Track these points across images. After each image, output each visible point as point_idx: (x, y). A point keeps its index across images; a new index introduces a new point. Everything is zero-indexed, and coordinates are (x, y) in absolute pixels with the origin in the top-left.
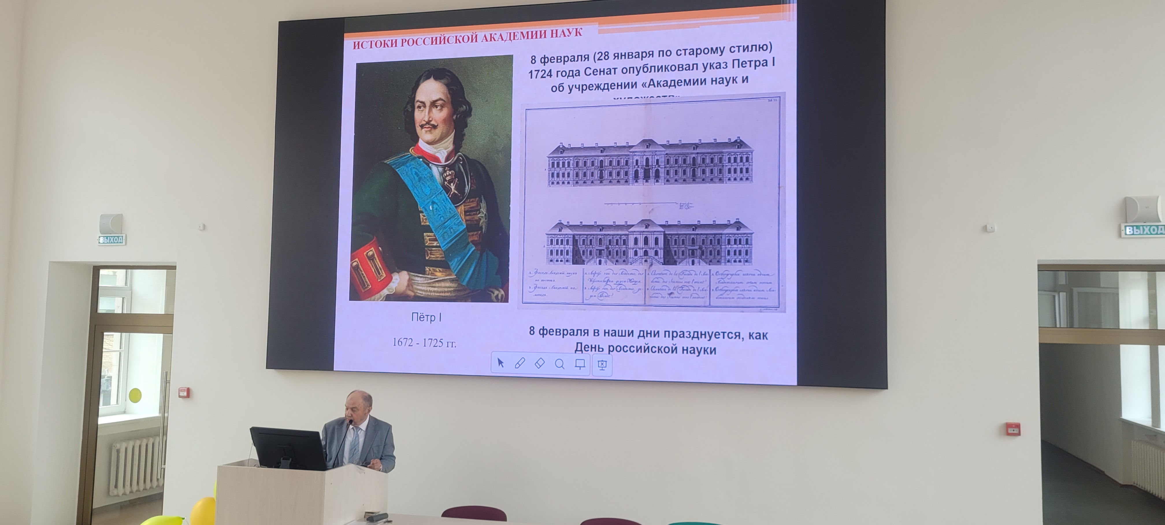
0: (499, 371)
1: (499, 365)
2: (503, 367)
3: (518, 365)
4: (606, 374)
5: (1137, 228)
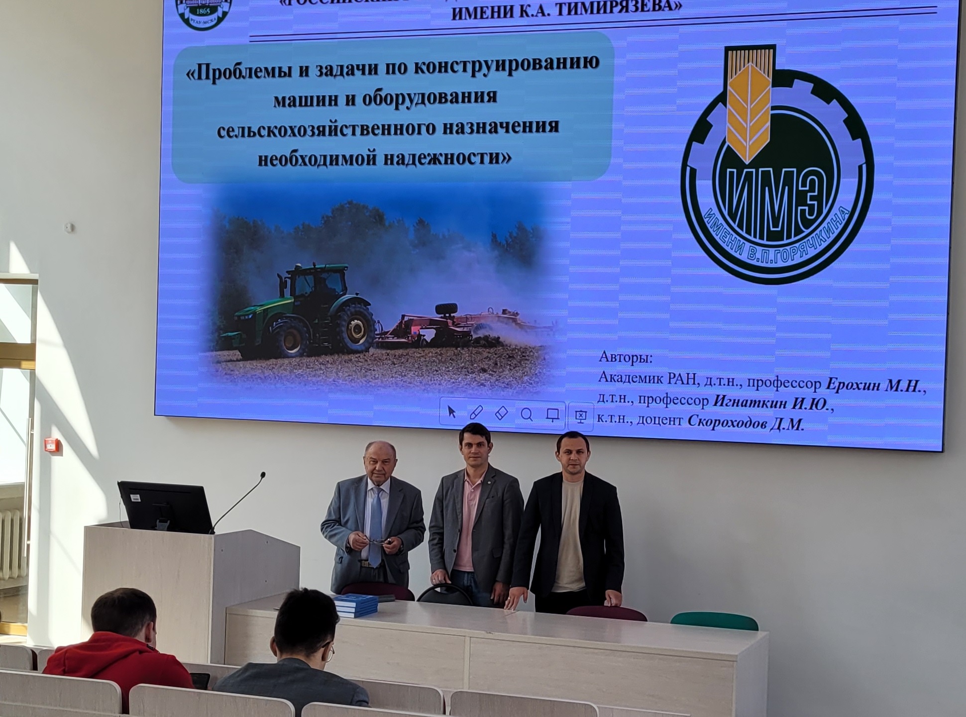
4: (585, 429)
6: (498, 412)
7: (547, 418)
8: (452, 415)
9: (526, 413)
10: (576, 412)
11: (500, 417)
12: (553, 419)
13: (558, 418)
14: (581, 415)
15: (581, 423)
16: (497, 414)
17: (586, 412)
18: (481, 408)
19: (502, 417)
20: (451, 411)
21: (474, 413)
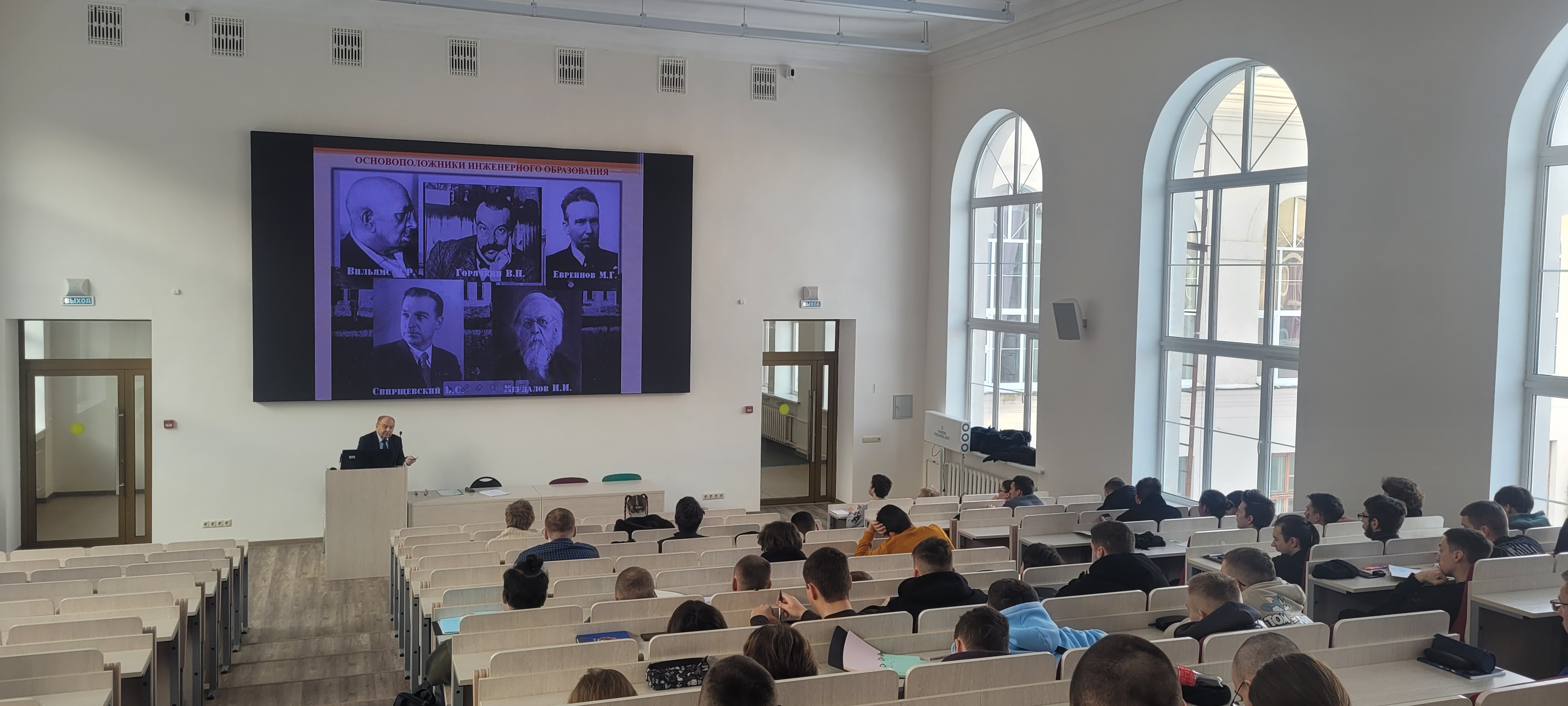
5: (808, 303)
11: (478, 390)
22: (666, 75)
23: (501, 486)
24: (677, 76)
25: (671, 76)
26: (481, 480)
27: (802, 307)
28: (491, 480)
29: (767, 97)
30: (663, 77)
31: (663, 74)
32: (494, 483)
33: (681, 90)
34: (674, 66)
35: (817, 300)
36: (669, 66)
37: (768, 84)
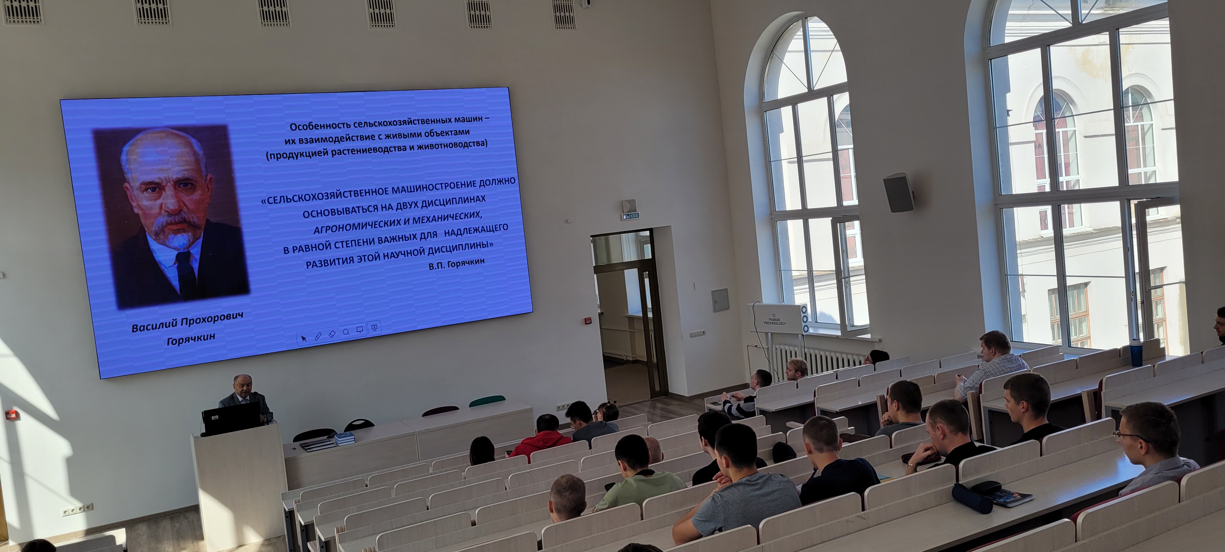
0: (305, 344)
1: (303, 340)
2: (306, 341)
3: (317, 338)
4: (378, 333)
5: (628, 215)
6: (330, 334)
7: (357, 332)
8: (304, 340)
9: (346, 332)
10: (372, 326)
11: (332, 336)
12: (360, 331)
13: (363, 331)
14: (374, 327)
15: (375, 331)
16: (330, 335)
17: (377, 325)
18: (320, 334)
19: (333, 336)
20: (304, 338)
21: (317, 337)
22: (472, 12)
23: (373, 425)
24: (483, 13)
25: (478, 13)
26: (353, 423)
27: (623, 220)
28: (363, 421)
29: (568, 26)
30: (470, 14)
31: (470, 11)
32: (367, 424)
33: (488, 25)
34: (479, 3)
35: (636, 211)
36: (474, 3)
37: (567, 14)
